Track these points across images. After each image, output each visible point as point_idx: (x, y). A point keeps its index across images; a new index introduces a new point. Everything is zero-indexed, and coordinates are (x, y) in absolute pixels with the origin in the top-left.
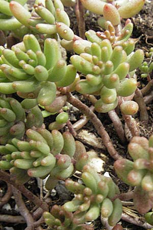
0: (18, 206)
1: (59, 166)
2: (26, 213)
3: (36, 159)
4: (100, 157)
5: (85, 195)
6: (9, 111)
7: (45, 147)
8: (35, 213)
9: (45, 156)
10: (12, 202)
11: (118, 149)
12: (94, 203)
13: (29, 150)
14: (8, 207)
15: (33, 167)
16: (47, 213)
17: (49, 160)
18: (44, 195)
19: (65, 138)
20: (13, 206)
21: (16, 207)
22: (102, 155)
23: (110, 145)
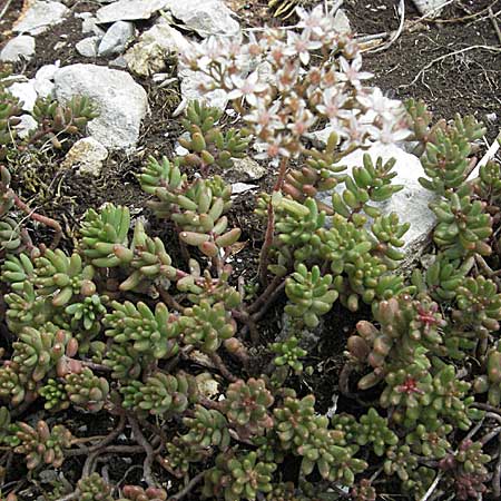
0: (135, 436)
1: (174, 404)
2: (144, 442)
3: (155, 401)
4: (214, 378)
5: (198, 429)
6: (128, 358)
7: (163, 391)
8: (154, 441)
9: (164, 398)
10: (127, 432)
11: (232, 370)
12: (205, 434)
13: (150, 393)
14: (124, 437)
15: (154, 407)
16: (169, 444)
17: (167, 401)
18: (160, 422)
19: (178, 380)
20: (128, 436)
21: (132, 435)
22: (217, 376)
23: (222, 367)
